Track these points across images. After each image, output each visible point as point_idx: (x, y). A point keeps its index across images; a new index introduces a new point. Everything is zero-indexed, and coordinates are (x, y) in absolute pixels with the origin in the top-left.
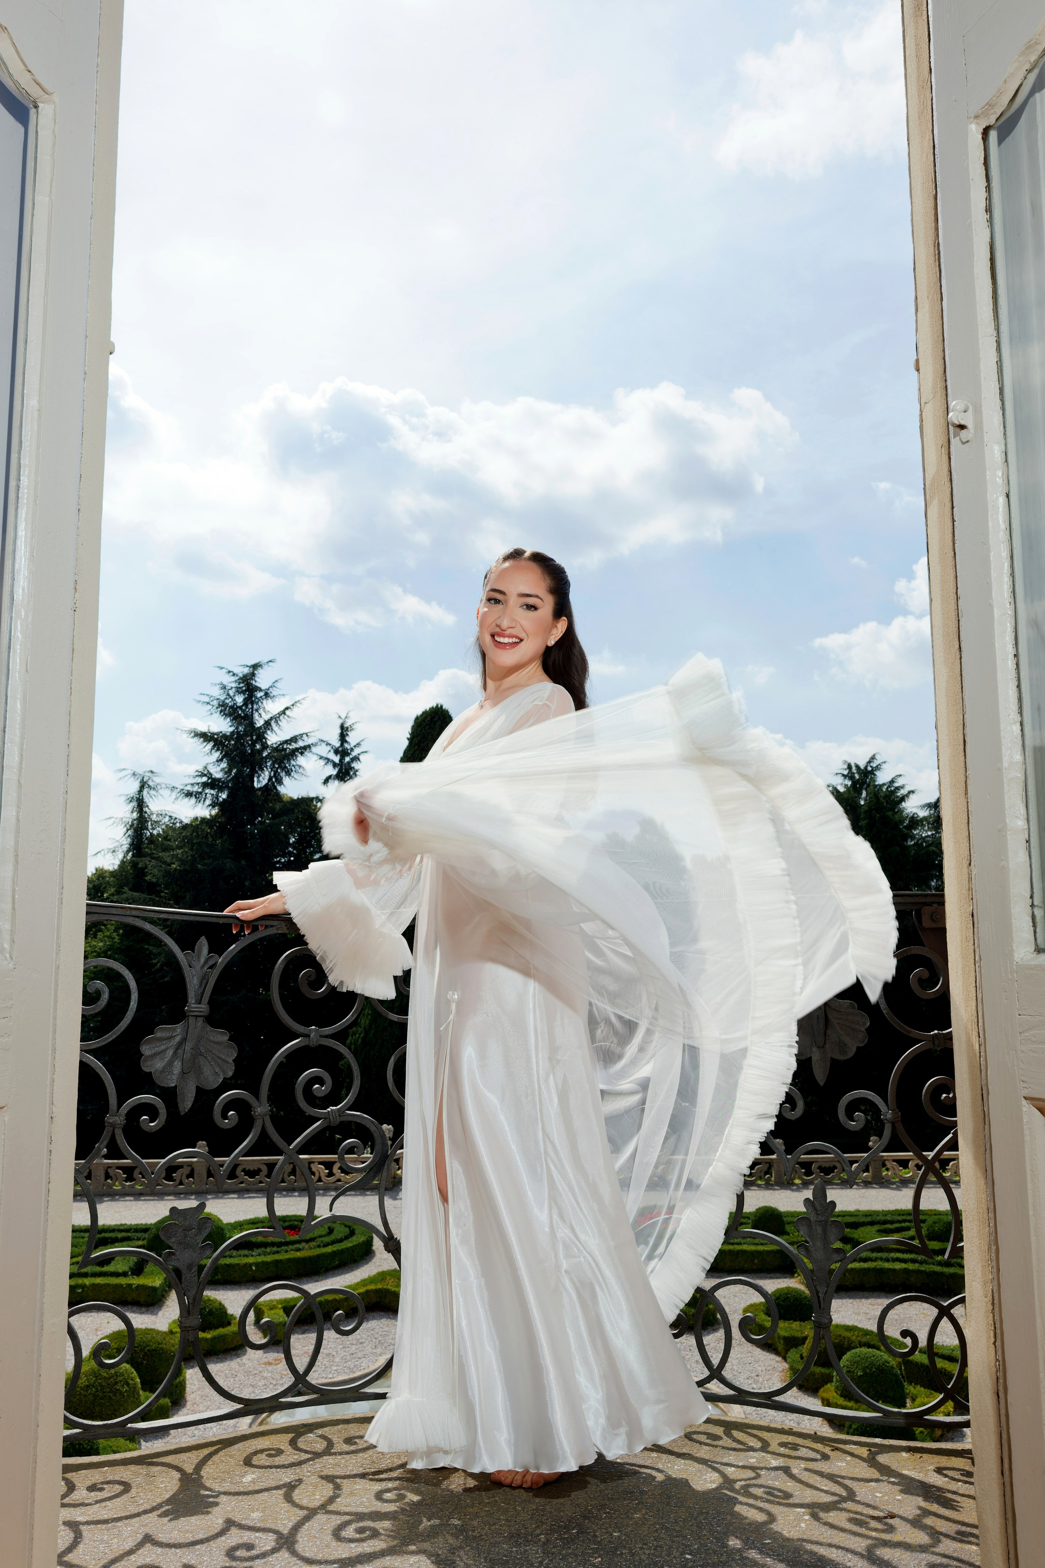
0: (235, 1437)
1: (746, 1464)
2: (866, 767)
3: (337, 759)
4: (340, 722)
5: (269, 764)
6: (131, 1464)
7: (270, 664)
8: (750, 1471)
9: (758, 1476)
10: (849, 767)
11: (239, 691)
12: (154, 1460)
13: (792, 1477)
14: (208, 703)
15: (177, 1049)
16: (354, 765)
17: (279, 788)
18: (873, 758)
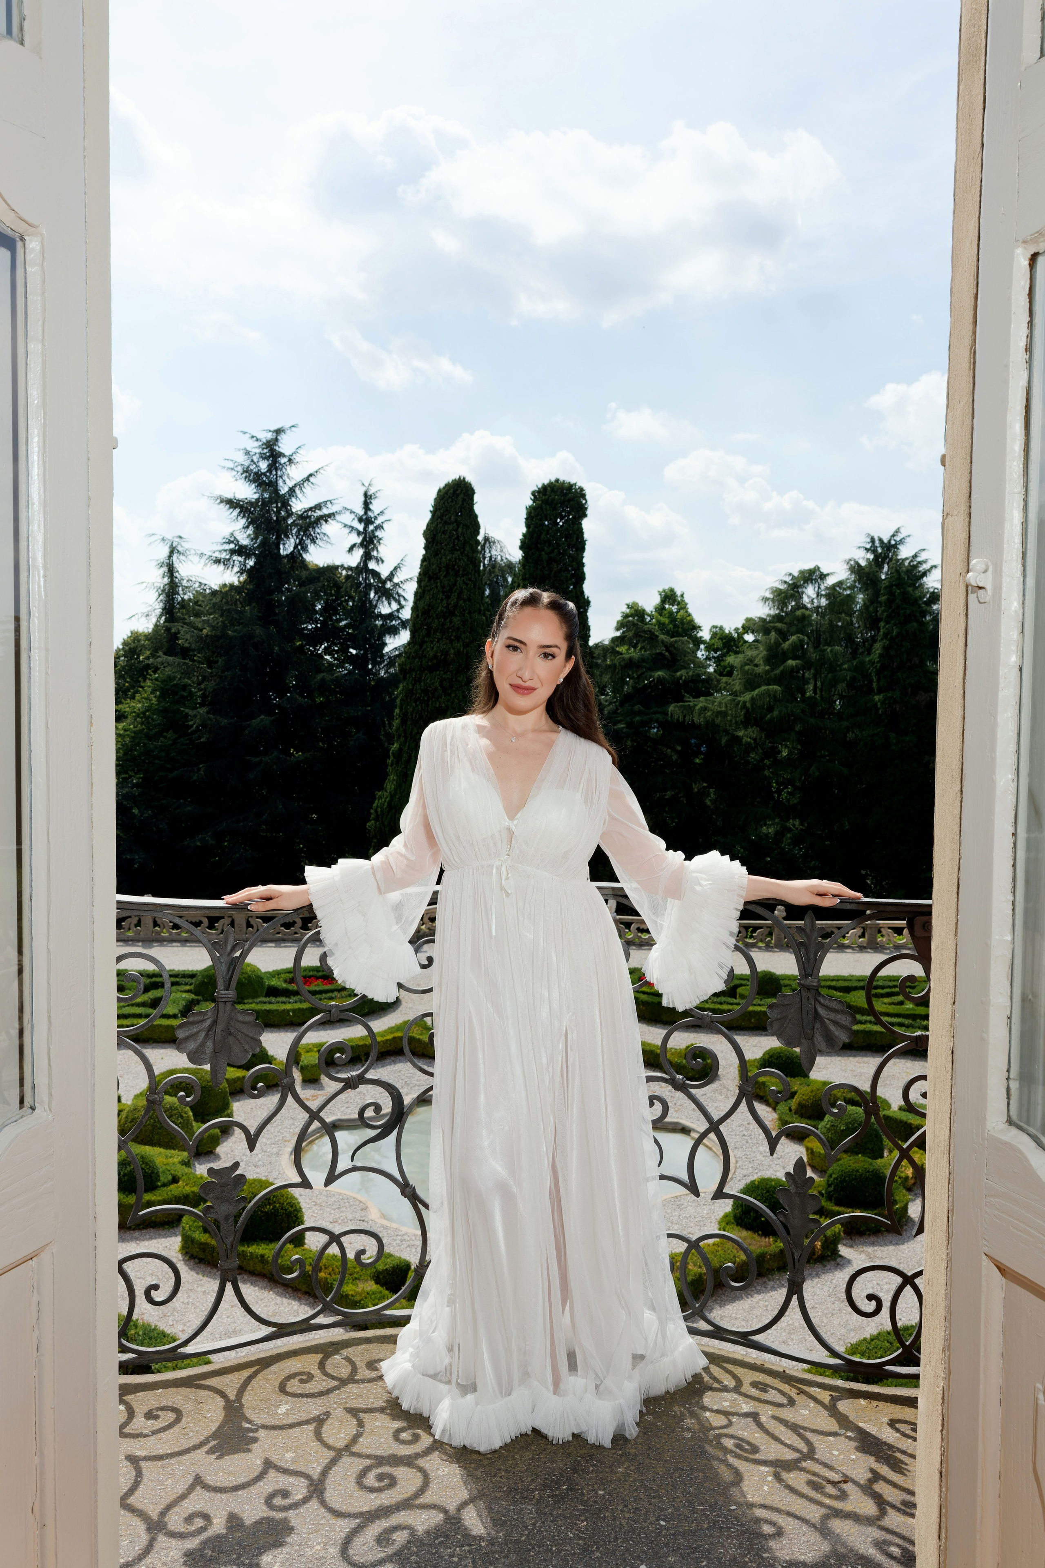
0: (271, 1356)
1: (720, 1408)
2: (889, 541)
3: (361, 527)
4: (363, 489)
5: (294, 531)
7: (293, 429)
8: (723, 1417)
9: (730, 1424)
10: (873, 540)
11: (263, 457)
13: (760, 1425)
14: (232, 469)
15: (209, 1031)
16: (378, 533)
17: (304, 556)
18: (897, 531)
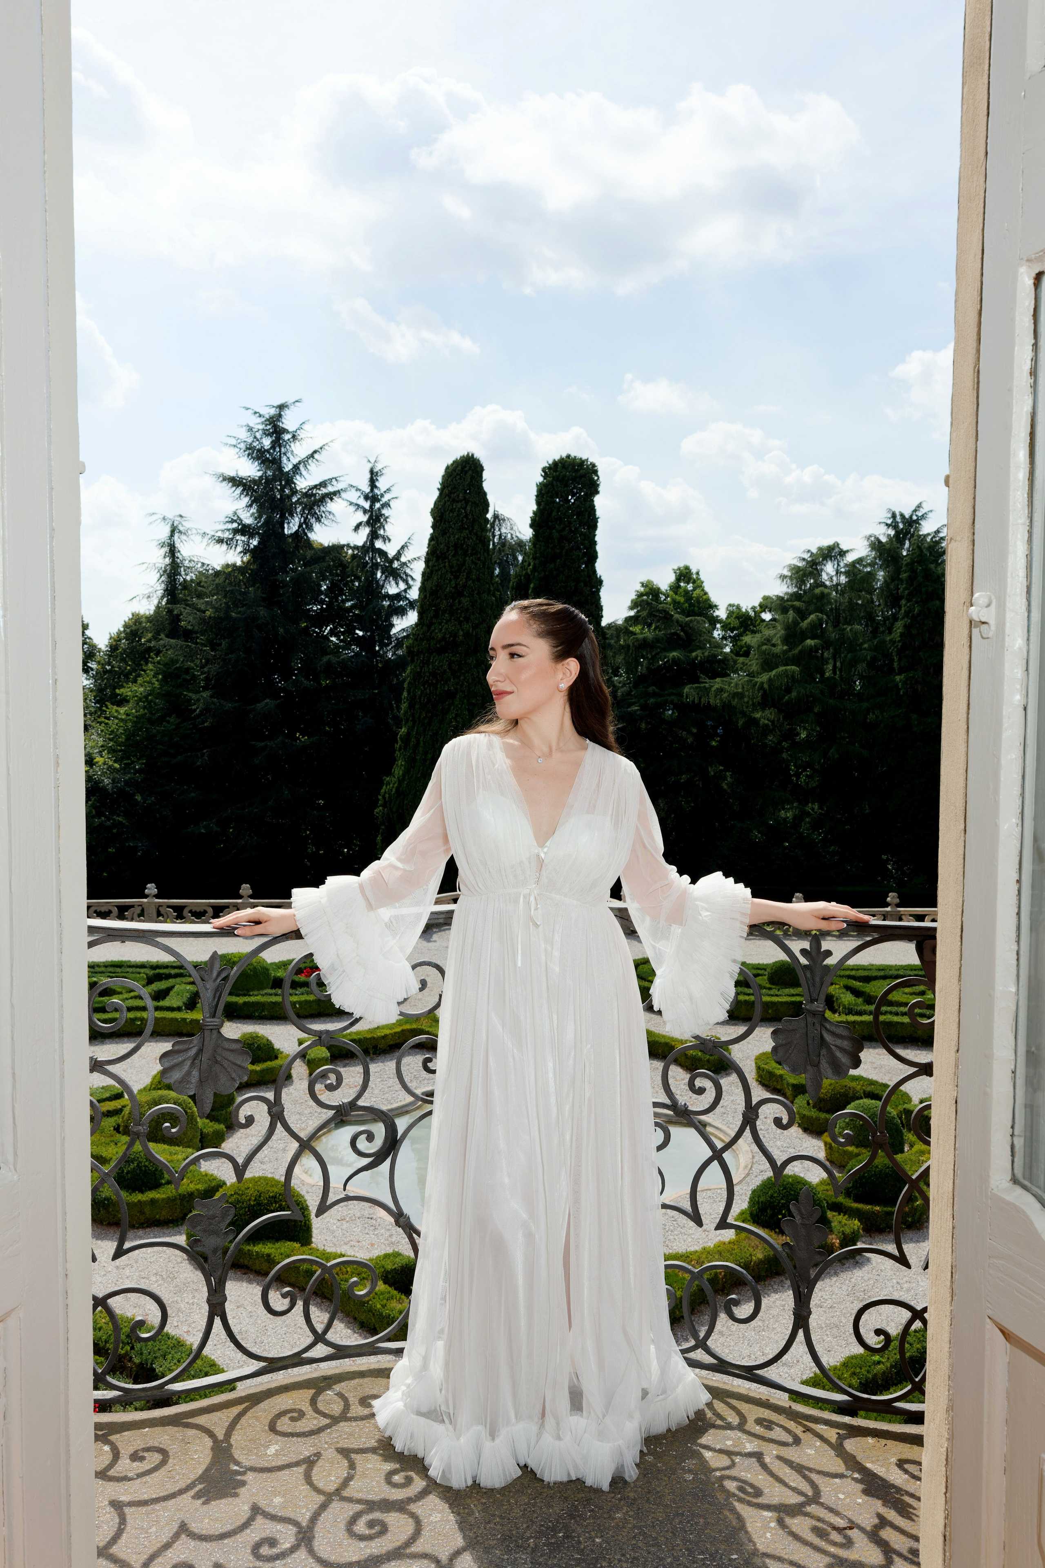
0: (261, 1392)
1: (723, 1447)
2: (911, 517)
3: (367, 505)
4: (369, 466)
5: (298, 510)
6: (168, 1424)
7: (297, 404)
8: (726, 1457)
9: (733, 1464)
10: (894, 516)
11: (266, 433)
12: (189, 1420)
13: (764, 1466)
14: (235, 446)
15: (194, 1059)
16: (384, 511)
17: (309, 535)
18: (919, 506)
